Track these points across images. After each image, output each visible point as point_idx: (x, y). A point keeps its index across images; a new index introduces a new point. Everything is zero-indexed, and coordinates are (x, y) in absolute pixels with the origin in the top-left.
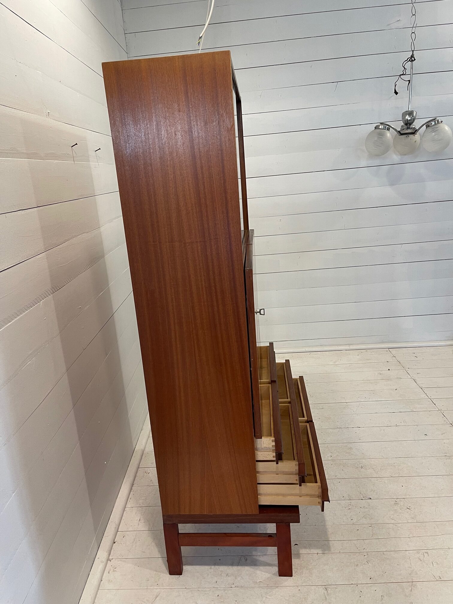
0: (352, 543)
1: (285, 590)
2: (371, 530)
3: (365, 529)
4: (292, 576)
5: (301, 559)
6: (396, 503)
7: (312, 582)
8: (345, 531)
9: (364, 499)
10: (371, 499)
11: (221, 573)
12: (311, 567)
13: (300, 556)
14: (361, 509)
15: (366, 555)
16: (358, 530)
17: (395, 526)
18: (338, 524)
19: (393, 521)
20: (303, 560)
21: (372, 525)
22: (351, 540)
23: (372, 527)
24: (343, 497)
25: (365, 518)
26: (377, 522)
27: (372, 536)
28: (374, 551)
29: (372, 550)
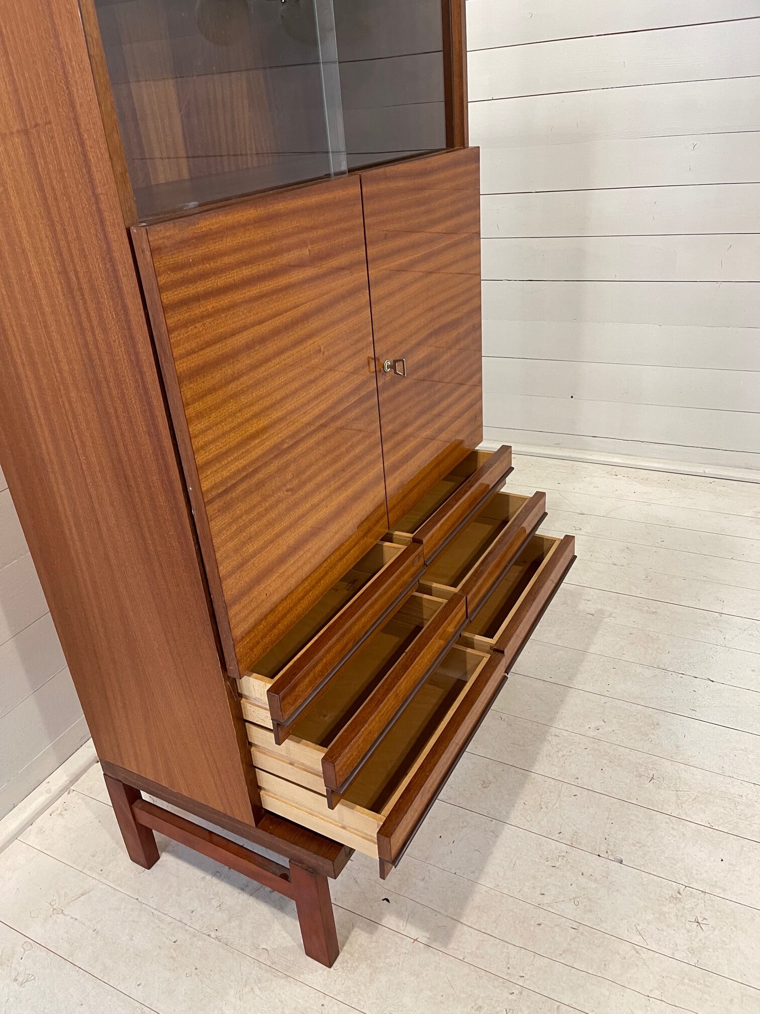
0: (505, 950)
1: (298, 990)
2: (569, 939)
3: (557, 929)
4: (330, 967)
5: (374, 938)
6: (676, 898)
7: (360, 999)
8: (511, 914)
9: (606, 855)
10: (621, 862)
11: (211, 896)
12: (382, 964)
13: (376, 929)
14: (580, 878)
15: (516, 992)
16: (539, 925)
17: (633, 952)
18: (506, 891)
19: (637, 939)
20: (377, 942)
21: (581, 928)
22: (509, 942)
23: (577, 931)
24: (561, 833)
25: (576, 902)
26: (599, 925)
27: (561, 952)
28: (541, 991)
29: (539, 988)
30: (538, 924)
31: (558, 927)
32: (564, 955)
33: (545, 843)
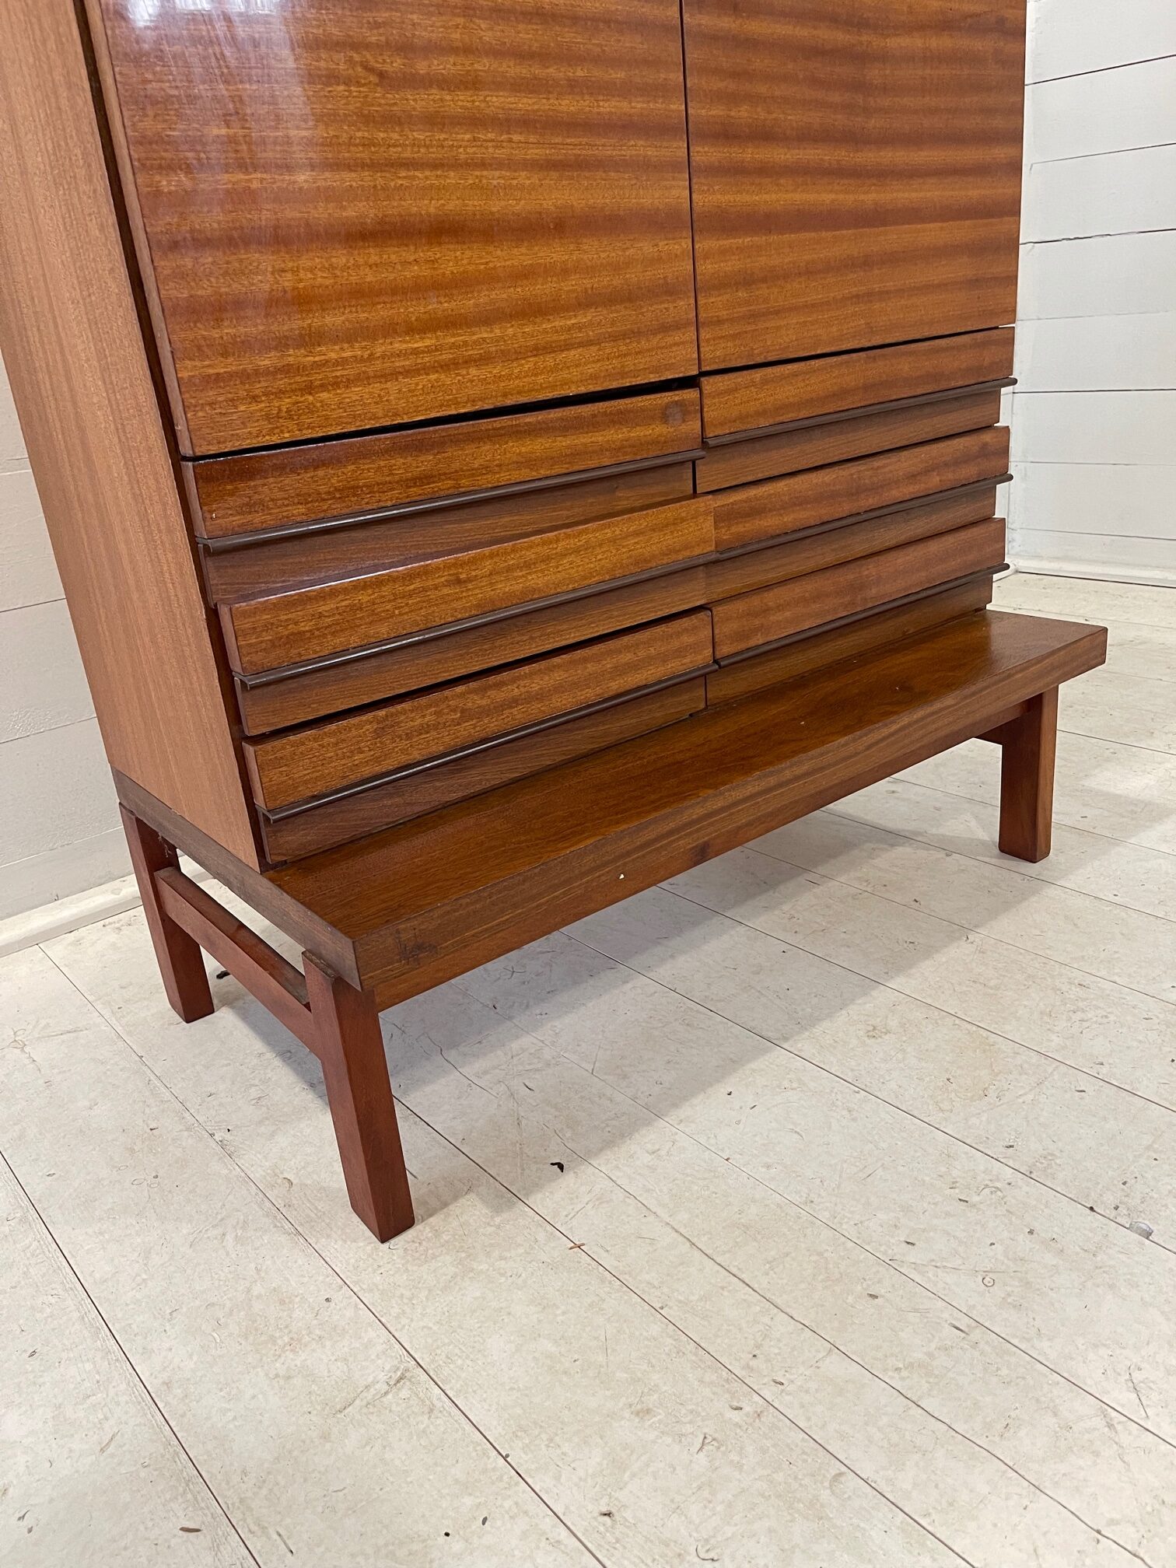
0: (766, 1320)
2: (933, 1346)
3: (914, 1317)
4: (383, 1242)
5: (498, 1220)
7: (404, 1312)
8: (815, 1258)
9: (1112, 1214)
10: (1148, 1235)
12: (484, 1267)
13: (510, 1206)
14: (1022, 1237)
15: (747, 1409)
16: (874, 1297)
17: (1099, 1422)
19: (1120, 1397)
20: (498, 1227)
21: (977, 1334)
22: (783, 1307)
23: (963, 1335)
24: (1011, 1146)
25: (987, 1279)
26: (1028, 1340)
27: (901, 1366)
28: (810, 1427)
29: (809, 1419)
30: (871, 1295)
31: (919, 1314)
32: (904, 1373)
33: (963, 1156)
